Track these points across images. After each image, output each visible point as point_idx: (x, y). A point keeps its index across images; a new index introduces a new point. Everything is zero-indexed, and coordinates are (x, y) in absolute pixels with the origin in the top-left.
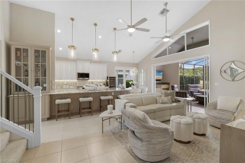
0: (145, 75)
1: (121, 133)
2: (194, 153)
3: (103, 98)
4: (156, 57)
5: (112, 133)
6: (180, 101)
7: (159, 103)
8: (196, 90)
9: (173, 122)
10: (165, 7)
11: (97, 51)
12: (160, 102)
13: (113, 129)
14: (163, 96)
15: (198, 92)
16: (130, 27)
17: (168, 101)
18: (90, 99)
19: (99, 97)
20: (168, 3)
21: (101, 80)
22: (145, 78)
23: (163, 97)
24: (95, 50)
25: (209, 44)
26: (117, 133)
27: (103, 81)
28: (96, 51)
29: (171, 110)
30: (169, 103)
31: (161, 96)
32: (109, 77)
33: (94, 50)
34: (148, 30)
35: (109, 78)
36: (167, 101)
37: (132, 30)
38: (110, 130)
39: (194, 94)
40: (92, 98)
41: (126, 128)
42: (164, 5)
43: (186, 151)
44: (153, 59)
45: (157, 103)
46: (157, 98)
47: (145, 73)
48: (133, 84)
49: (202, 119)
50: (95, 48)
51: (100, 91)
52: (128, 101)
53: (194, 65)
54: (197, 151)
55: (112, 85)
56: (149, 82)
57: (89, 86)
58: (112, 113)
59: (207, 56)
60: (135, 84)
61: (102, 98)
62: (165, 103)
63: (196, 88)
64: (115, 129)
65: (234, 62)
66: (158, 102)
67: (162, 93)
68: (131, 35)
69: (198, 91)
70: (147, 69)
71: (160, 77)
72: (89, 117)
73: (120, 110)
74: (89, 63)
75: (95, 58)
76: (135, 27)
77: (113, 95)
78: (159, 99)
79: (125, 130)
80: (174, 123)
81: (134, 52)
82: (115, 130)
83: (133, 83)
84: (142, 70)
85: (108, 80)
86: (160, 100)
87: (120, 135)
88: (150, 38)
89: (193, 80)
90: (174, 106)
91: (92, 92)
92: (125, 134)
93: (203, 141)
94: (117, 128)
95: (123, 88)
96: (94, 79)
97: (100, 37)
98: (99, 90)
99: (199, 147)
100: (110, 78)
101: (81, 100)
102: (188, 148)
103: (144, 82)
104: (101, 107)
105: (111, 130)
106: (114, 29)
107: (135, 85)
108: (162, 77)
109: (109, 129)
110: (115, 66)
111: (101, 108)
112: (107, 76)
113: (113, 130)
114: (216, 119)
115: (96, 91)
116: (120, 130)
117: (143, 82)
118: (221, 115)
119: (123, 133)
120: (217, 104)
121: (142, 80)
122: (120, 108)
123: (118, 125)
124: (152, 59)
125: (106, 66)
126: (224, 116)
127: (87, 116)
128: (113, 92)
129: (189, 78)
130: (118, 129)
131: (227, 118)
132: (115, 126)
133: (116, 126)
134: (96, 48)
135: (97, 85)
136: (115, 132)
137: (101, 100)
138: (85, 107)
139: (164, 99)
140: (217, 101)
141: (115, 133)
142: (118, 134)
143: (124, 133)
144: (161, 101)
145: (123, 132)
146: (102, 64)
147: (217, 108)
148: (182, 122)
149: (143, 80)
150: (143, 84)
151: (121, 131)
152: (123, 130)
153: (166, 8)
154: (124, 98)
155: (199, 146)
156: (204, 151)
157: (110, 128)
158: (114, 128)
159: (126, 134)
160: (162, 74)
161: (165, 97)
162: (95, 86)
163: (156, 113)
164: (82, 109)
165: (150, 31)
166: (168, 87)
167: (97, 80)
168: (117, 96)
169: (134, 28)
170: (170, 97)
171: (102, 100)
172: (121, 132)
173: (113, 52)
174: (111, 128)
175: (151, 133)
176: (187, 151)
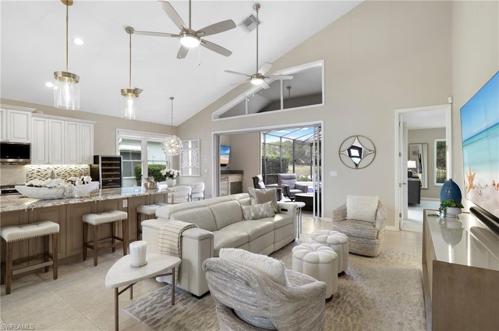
0: (197, 154)
1: (178, 318)
2: (349, 319)
3: (96, 220)
4: (221, 117)
5: (150, 326)
6: (286, 210)
7: (249, 219)
8: (291, 184)
9: (303, 260)
10: (254, 13)
11: (71, 81)
12: (251, 215)
13: (148, 309)
14: (253, 201)
15: (295, 188)
16: (188, 32)
17: (268, 213)
18: (50, 227)
19: (82, 218)
20: (261, 6)
21: (73, 167)
22: (197, 162)
23: (255, 205)
24: (63, 76)
25: (322, 103)
26: (165, 320)
27: (80, 168)
28: (67, 78)
29: (275, 230)
30: (269, 217)
31: (250, 203)
32: (102, 158)
33: (60, 75)
34: (226, 52)
35: (102, 160)
36: (265, 213)
37: (190, 42)
38: (138, 317)
39: (291, 191)
40: (58, 225)
41: (184, 297)
42: (253, 8)
43: (336, 320)
44: (215, 120)
45: (243, 219)
46: (244, 207)
47: (198, 150)
48: (171, 176)
49: (342, 244)
50: (65, 71)
51: (85, 201)
52: (190, 224)
53: (280, 137)
54: (352, 312)
55: (110, 179)
56: (206, 171)
57: (41, 187)
58: (146, 264)
59: (319, 124)
60: (176, 174)
61: (94, 219)
62: (262, 217)
63: (292, 181)
64: (155, 308)
65: (359, 137)
66: (246, 217)
67: (252, 195)
68: (183, 53)
69: (294, 186)
70: (200, 140)
71: (225, 159)
72: (45, 285)
73: (164, 249)
74: (30, 114)
75: (63, 100)
76: (201, 38)
77: (124, 206)
78: (249, 209)
79: (184, 304)
80: (304, 262)
81: (172, 98)
82: (157, 313)
83: (171, 173)
84: (190, 142)
85: (96, 166)
86: (251, 211)
87: (177, 325)
88: (225, 71)
89: (279, 165)
90: (279, 222)
91: (56, 203)
92: (190, 316)
93: (349, 287)
94: (159, 303)
95: (152, 187)
96: (49, 163)
97: (79, 41)
98: (81, 197)
99: (349, 302)
100: (104, 159)
101: (10, 236)
102: (335, 311)
103: (193, 169)
104: (85, 245)
105: (142, 315)
106: (126, 29)
107: (175, 176)
108: (228, 159)
109: (135, 312)
110: (117, 130)
111: (89, 249)
112: (93, 155)
113: (148, 315)
114: (352, 237)
115: (72, 202)
116: (170, 307)
117: (190, 170)
118: (359, 230)
119: (184, 316)
120: (346, 210)
121: (188, 165)
122: (166, 246)
123: (156, 292)
124: (213, 120)
125: (92, 126)
126: (364, 232)
127: (36, 283)
128: (124, 201)
129: (272, 161)
130: (162, 306)
131: (369, 235)
132: (150, 298)
133: (155, 298)
134: (69, 72)
135: (71, 181)
136: (158, 316)
137: (86, 225)
138: (25, 255)
139: (259, 209)
140: (345, 205)
141: (158, 321)
142: (169, 324)
143: (186, 314)
144: (253, 214)
145: (180, 312)
146: (78, 120)
147: (347, 218)
148: (321, 259)
149: (190, 165)
150: (190, 174)
151: (175, 310)
152: (179, 306)
153: (257, 14)
154: (170, 214)
155: (348, 300)
156: (361, 308)
157: (138, 309)
158: (150, 306)
159: (192, 317)
160: (228, 152)
161: (259, 205)
162: (66, 186)
163: (250, 243)
164: (15, 263)
165: (232, 55)
166: (240, 180)
167: (59, 166)
168: (136, 209)
169: (199, 38)
170: (269, 202)
171: (92, 225)
172: (175, 314)
173: (122, 91)
174: (141, 308)
175: (302, 308)
176: (339, 320)
